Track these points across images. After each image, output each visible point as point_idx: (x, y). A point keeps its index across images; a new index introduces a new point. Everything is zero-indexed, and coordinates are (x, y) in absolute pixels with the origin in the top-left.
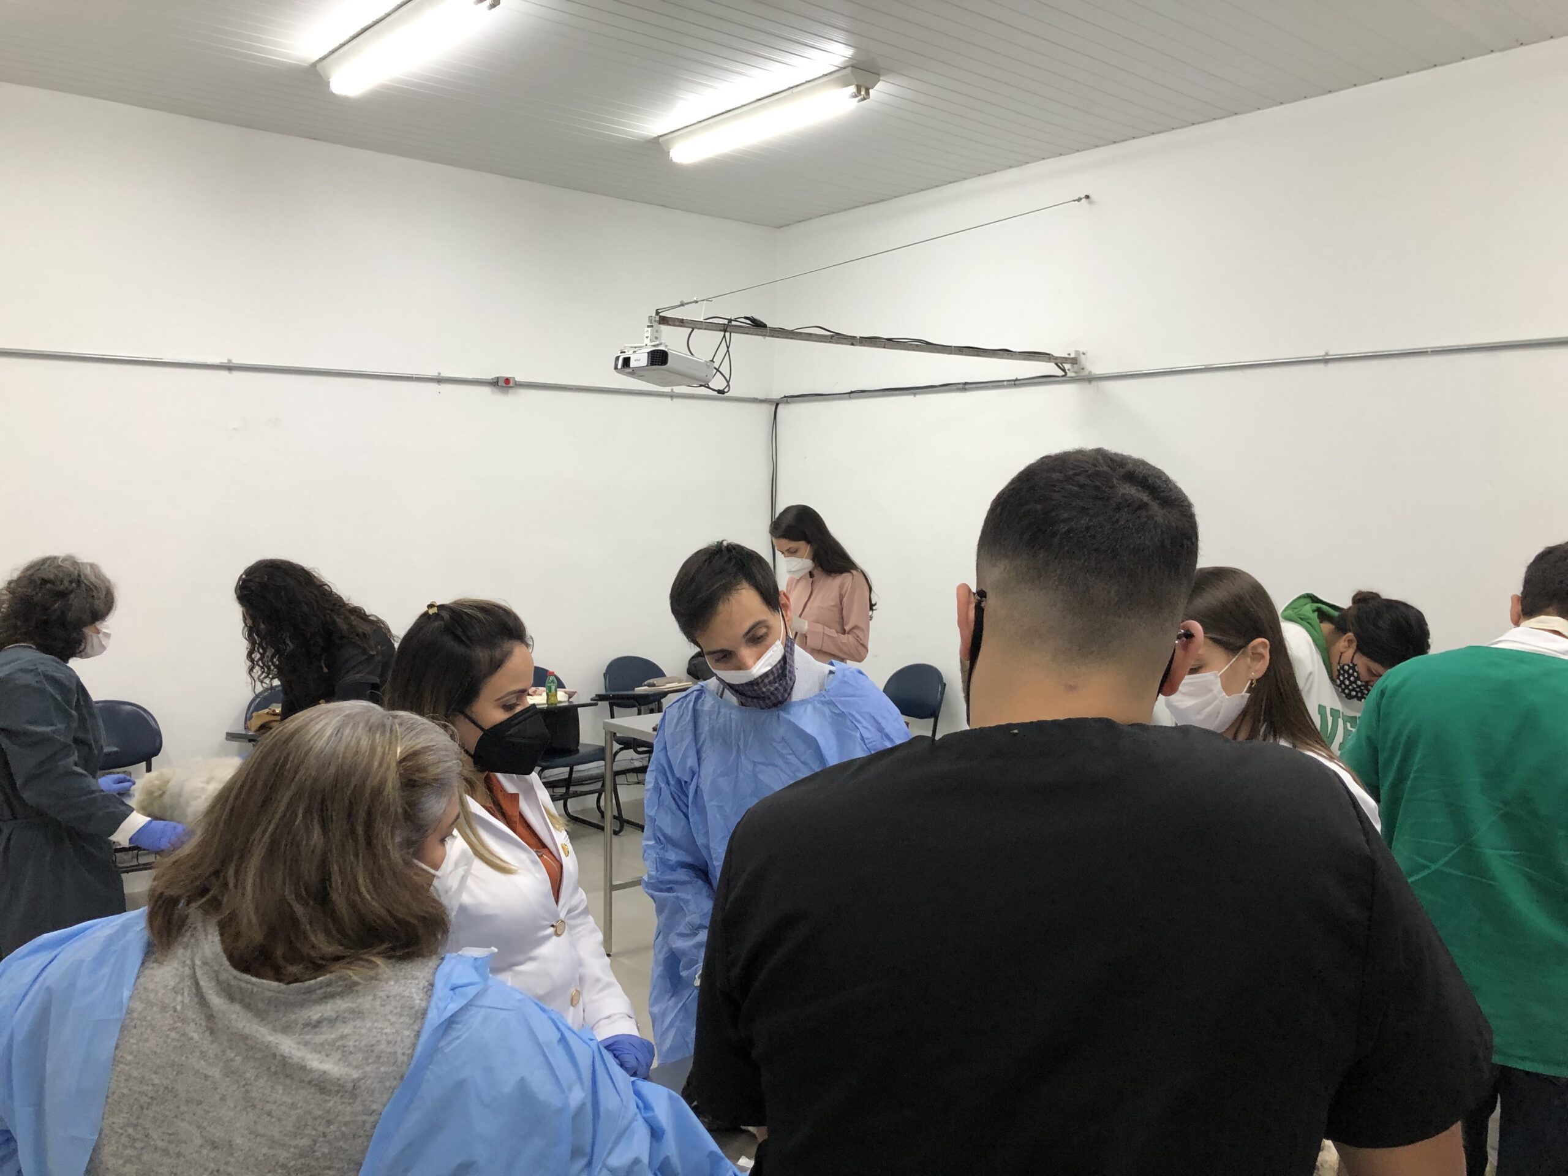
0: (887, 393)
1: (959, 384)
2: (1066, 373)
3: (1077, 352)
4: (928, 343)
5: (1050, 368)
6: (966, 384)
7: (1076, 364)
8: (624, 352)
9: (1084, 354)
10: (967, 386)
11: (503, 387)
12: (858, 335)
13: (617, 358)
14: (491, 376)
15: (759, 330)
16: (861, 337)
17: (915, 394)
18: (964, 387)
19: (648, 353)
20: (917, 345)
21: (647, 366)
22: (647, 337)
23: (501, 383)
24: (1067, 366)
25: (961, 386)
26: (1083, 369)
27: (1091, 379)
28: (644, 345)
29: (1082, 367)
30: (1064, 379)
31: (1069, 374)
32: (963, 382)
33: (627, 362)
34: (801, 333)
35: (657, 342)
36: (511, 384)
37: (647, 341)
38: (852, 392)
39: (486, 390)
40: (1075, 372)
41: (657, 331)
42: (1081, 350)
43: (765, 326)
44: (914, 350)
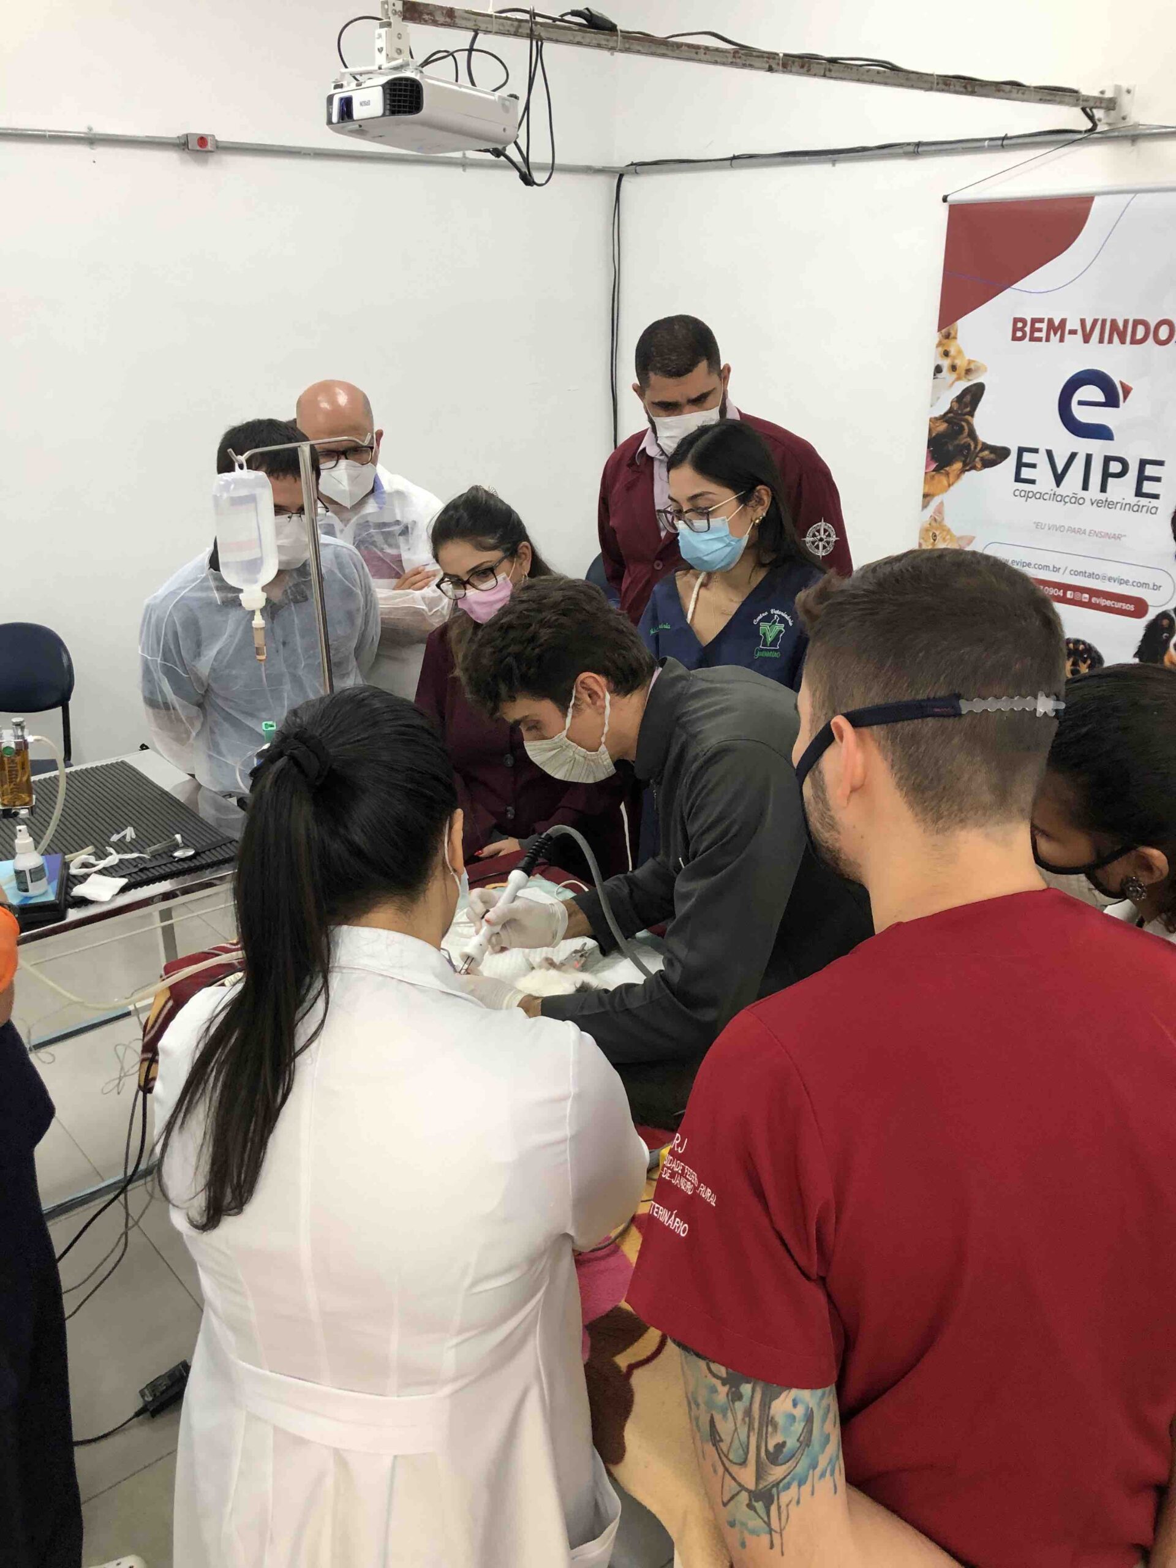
0: (790, 159)
1: (909, 144)
2: (1095, 126)
3: (1118, 89)
4: (894, 68)
5: (1071, 117)
6: (918, 144)
7: (1114, 109)
8: (341, 86)
9: (1129, 92)
10: (920, 149)
11: (198, 151)
12: (782, 49)
13: (330, 99)
14: (174, 132)
15: (601, 38)
16: (786, 55)
17: (834, 162)
18: (916, 150)
19: (383, 86)
20: (878, 72)
21: (384, 115)
22: (380, 50)
23: (193, 144)
24: (1098, 114)
25: (911, 149)
26: (1124, 118)
27: (1135, 136)
28: (376, 68)
29: (1123, 114)
30: (1091, 136)
31: (1100, 128)
32: (916, 140)
33: (347, 106)
34: (679, 46)
35: (399, 62)
36: (209, 147)
37: (381, 59)
38: (734, 158)
39: (172, 157)
40: (1109, 124)
41: (399, 36)
42: (1125, 85)
43: (611, 28)
44: (872, 82)
